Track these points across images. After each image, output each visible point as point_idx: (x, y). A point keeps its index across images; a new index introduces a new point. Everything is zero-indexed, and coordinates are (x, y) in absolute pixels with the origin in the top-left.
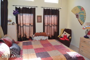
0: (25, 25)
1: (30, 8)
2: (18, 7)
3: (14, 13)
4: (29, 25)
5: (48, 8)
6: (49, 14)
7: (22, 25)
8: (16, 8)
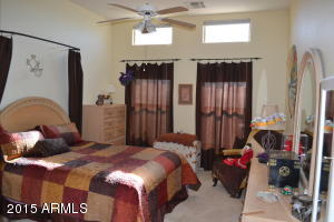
0: (146, 110)
1: (159, 63)
2: (131, 64)
3: (121, 79)
4: (155, 109)
5: (212, 62)
6: (214, 79)
7: (137, 109)
8: (128, 67)
